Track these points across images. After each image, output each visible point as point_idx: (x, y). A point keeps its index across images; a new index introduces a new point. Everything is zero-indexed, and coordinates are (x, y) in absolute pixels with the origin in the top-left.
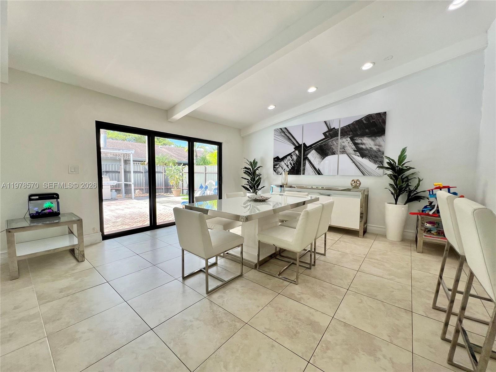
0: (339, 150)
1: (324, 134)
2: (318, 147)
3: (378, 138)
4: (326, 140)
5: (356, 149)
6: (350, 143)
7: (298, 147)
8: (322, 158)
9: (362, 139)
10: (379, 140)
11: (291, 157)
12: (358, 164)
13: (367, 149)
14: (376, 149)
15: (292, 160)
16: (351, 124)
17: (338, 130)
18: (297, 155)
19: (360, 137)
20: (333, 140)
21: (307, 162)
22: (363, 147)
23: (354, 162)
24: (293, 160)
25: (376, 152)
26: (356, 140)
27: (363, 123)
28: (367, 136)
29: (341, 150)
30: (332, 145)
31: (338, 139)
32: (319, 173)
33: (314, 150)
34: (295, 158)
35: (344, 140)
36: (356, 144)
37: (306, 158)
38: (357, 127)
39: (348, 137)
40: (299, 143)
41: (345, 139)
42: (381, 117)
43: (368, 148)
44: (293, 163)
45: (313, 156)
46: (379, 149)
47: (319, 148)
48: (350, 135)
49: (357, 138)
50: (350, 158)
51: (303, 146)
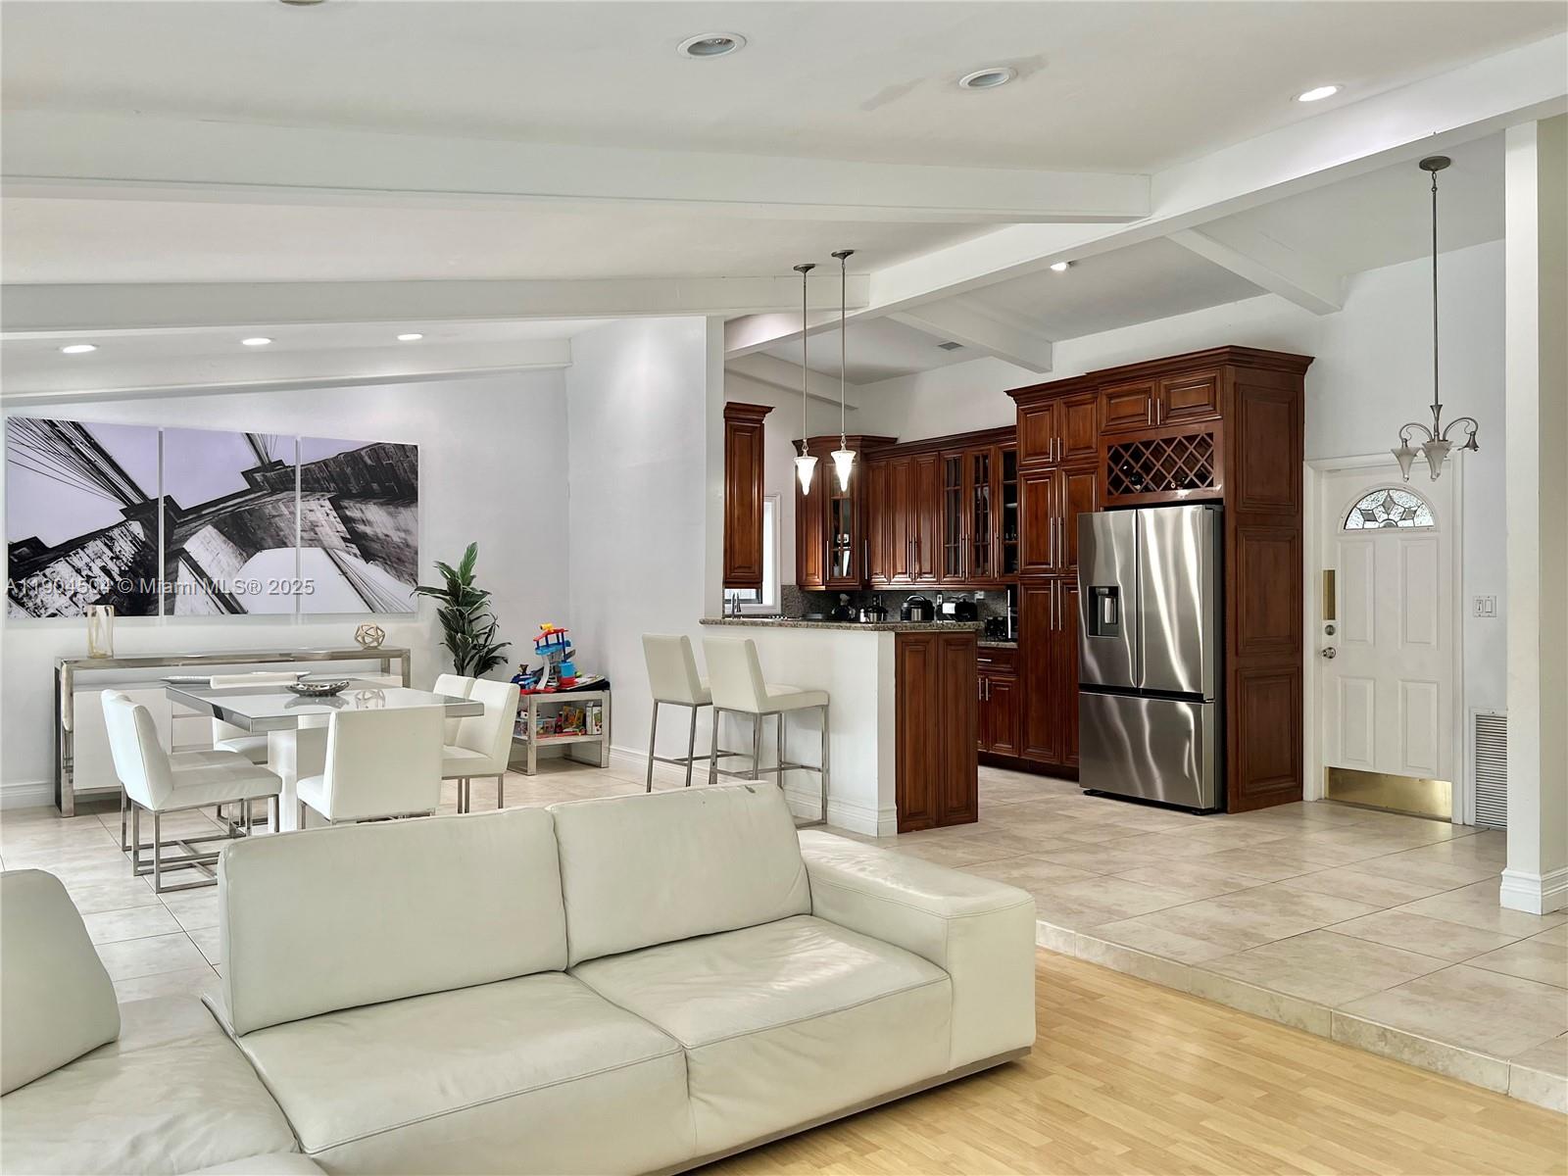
0: (299, 533)
1: (247, 475)
2: (226, 518)
3: (401, 509)
4: (252, 496)
5: (349, 536)
6: (331, 517)
7: (140, 509)
8: (241, 554)
9: (363, 507)
10: (405, 514)
11: (106, 544)
12: (356, 580)
13: (378, 538)
14: (399, 540)
15: (112, 558)
16: (332, 459)
17: (294, 471)
18: (135, 537)
19: (358, 502)
20: (280, 500)
21: (183, 569)
22: (368, 530)
23: (344, 573)
24: (118, 558)
25: (399, 547)
26: (347, 508)
27: (365, 463)
28: (375, 501)
29: (305, 535)
30: (274, 516)
31: (293, 499)
32: (230, 605)
33: (210, 528)
34: (127, 549)
35: (313, 504)
36: (346, 521)
37: (176, 553)
38: (348, 470)
39: (323, 496)
40: (146, 493)
41: (317, 501)
42: (408, 457)
43: (380, 535)
44: (117, 570)
45: (206, 545)
46: (405, 539)
47: (229, 521)
48: (329, 492)
49: (351, 504)
50: (335, 562)
51: (162, 505)
